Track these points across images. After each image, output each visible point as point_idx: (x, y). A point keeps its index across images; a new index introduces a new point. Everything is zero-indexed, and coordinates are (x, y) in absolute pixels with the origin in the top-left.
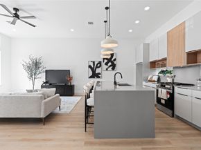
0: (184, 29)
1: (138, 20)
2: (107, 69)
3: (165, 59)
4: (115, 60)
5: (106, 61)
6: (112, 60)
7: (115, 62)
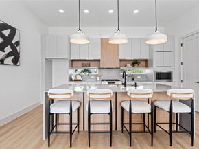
4: (18, 43)
6: (14, 42)
7: (18, 48)
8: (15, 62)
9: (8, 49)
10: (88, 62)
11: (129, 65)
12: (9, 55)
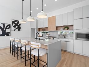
0: (55, 18)
1: (38, 8)
2: (15, 30)
3: (47, 28)
4: (20, 25)
5: (14, 25)
6: (18, 25)
7: (20, 26)
8: (19, 30)
9: (17, 27)
10: (44, 29)
11: (62, 29)
12: (17, 28)
